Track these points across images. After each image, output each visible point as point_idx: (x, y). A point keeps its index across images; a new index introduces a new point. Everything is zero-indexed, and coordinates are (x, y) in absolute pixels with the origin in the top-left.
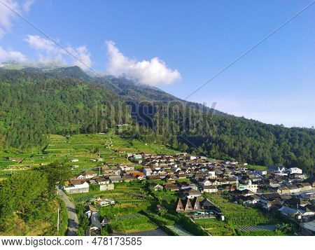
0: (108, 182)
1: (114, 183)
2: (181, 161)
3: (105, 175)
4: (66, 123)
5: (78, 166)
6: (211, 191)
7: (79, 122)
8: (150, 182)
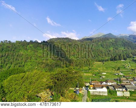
0: (124, 90)
3: (122, 84)
4: (103, 57)
5: (105, 77)
7: (110, 56)
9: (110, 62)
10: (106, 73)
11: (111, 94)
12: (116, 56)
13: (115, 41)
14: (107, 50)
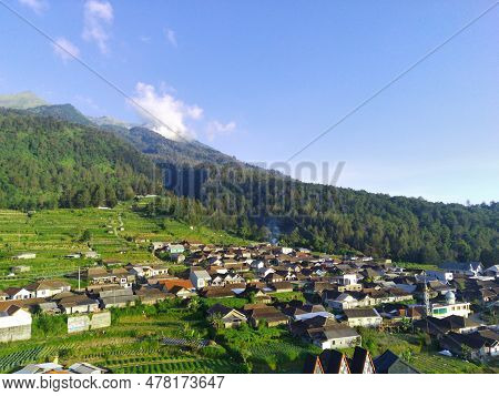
0: (94, 307)
1: (112, 310)
2: (266, 257)
3: (89, 288)
5: (28, 269)
6: (365, 321)
7: (61, 190)
8: (209, 302)
9: (56, 211)
10: (34, 256)
11: (46, 331)
12: (81, 192)
13: (82, 138)
14: (52, 165)
